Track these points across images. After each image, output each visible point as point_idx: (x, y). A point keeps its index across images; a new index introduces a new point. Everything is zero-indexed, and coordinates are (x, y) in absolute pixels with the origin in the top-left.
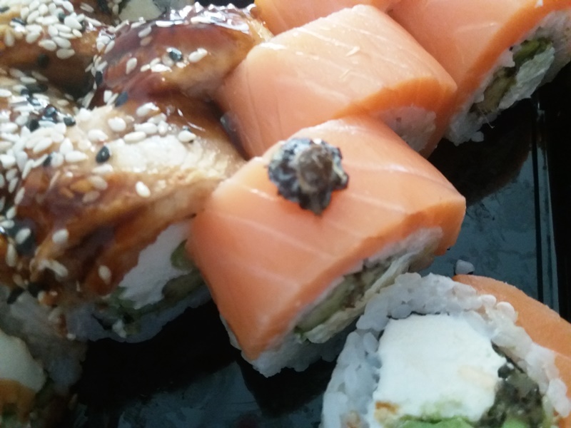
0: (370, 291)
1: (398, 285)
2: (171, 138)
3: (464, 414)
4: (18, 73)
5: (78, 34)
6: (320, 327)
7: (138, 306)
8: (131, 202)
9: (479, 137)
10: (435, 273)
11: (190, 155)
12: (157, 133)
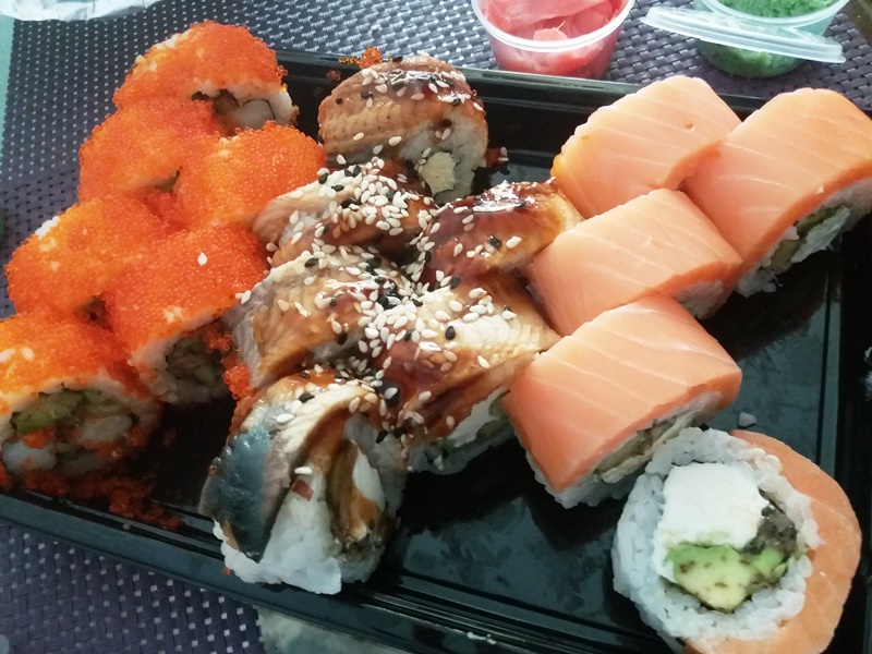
0: (657, 443)
1: (682, 437)
2: (497, 318)
3: (731, 542)
4: (358, 250)
5: (405, 213)
6: (614, 469)
7: (457, 445)
8: (475, 371)
9: (771, 288)
10: (714, 428)
11: (513, 331)
12: (487, 314)
